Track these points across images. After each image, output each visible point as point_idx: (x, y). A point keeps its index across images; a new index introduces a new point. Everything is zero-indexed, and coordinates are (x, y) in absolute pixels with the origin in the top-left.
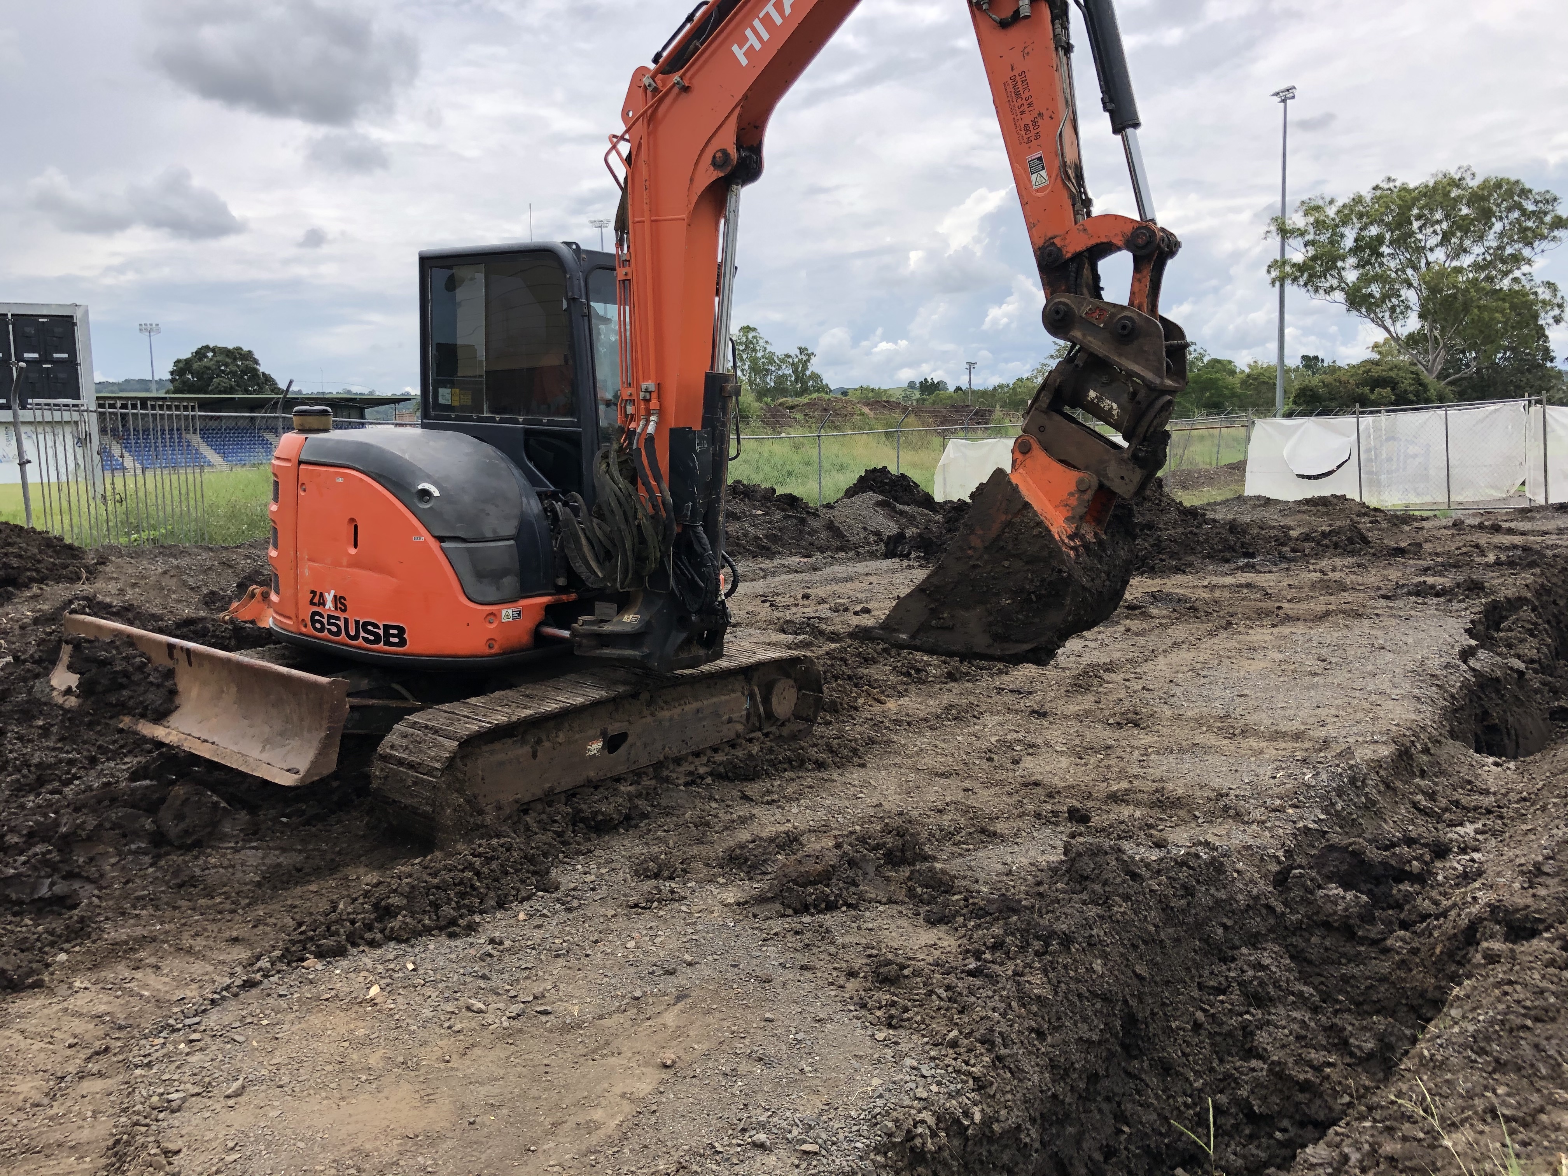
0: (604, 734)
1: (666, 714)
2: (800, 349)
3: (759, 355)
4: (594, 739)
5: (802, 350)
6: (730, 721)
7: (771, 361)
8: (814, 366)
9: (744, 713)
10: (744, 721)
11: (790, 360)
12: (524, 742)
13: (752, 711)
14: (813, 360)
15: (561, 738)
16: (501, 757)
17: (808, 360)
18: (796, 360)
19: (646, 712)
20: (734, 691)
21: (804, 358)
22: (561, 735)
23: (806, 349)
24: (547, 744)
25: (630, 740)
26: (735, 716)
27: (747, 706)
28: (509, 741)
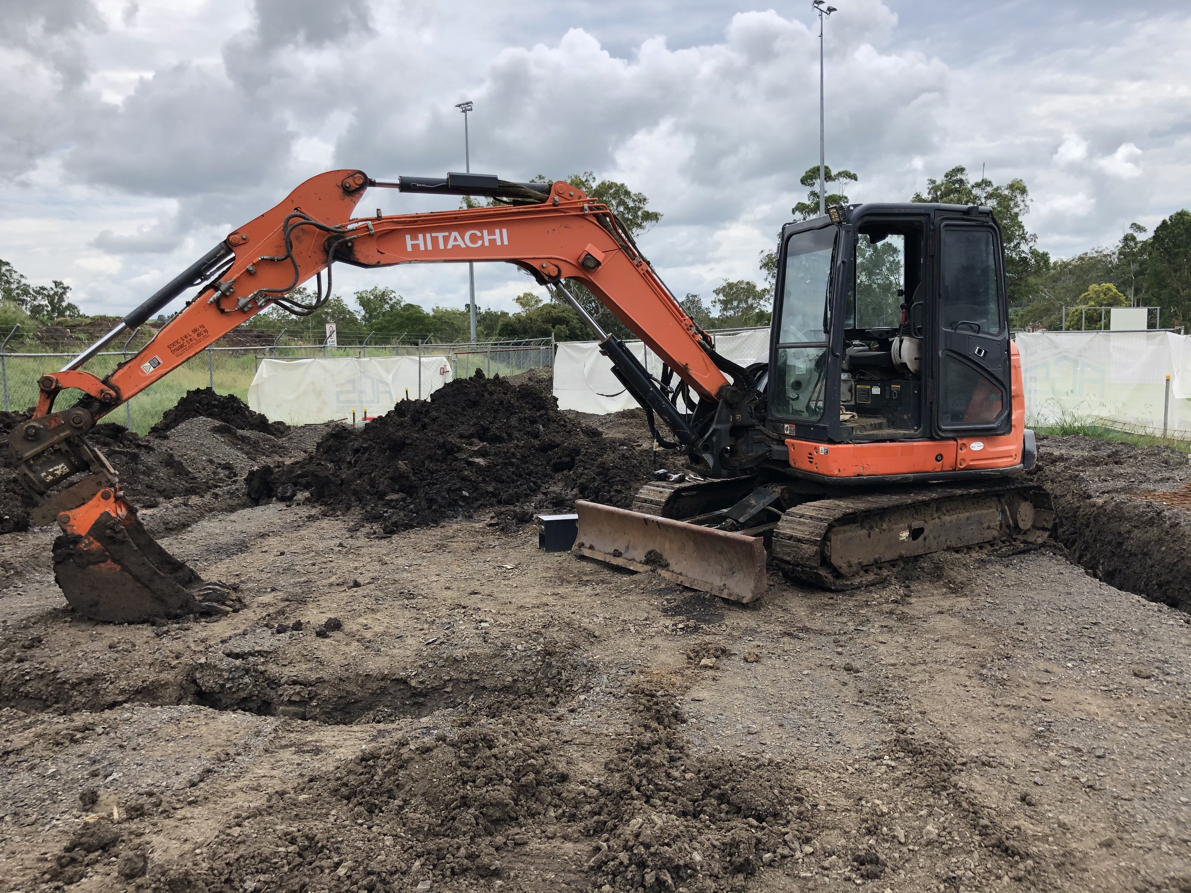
0: (910, 527)
1: (947, 518)
2: (55, 282)
3: (14, 286)
4: (904, 530)
5: (57, 284)
6: (989, 528)
7: (26, 292)
8: (70, 298)
9: (998, 523)
10: (998, 528)
11: (45, 292)
12: (862, 527)
13: (1003, 522)
14: (69, 294)
15: (885, 526)
16: (850, 534)
17: (64, 293)
18: (52, 293)
19: (935, 515)
20: (991, 508)
21: (60, 291)
22: (884, 525)
23: (61, 283)
24: (877, 530)
25: (926, 533)
26: (992, 524)
27: (1000, 518)
28: (854, 526)
